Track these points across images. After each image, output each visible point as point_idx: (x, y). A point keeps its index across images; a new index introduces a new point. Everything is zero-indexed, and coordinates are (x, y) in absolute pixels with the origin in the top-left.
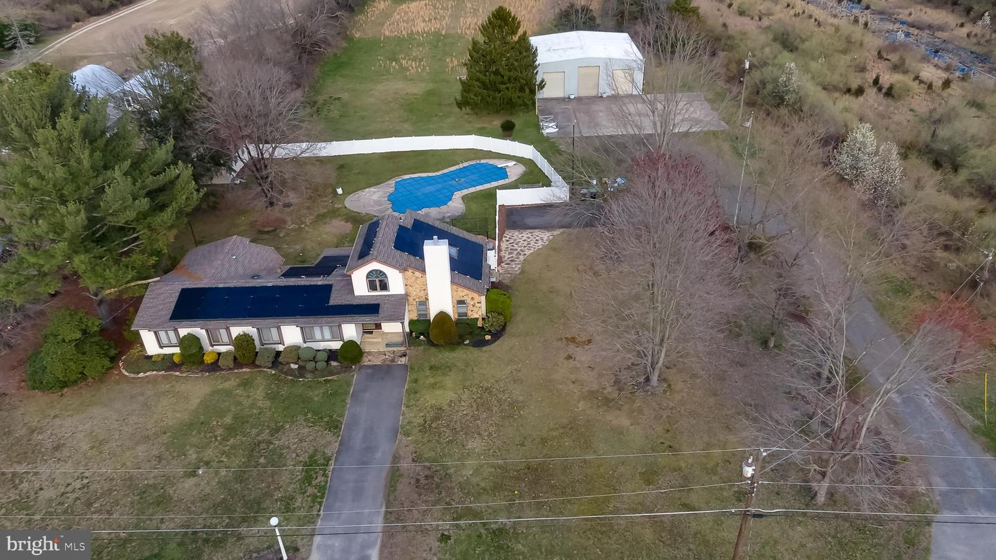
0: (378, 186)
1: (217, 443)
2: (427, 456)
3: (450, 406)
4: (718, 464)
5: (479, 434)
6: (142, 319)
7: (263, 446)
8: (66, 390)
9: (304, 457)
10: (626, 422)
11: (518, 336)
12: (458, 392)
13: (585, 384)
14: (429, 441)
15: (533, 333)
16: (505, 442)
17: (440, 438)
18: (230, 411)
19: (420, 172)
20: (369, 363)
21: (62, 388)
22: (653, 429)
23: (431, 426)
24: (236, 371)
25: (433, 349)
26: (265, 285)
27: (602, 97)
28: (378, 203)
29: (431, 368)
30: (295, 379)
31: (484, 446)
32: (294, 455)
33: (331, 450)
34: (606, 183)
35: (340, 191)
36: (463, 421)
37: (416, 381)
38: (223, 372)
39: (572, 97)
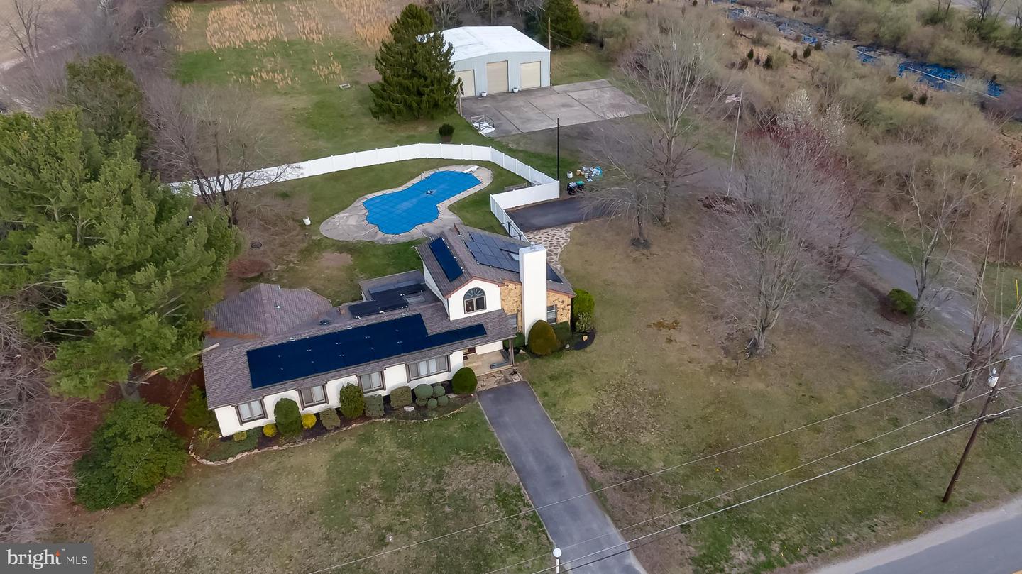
0: (346, 210)
1: (383, 507)
2: (611, 460)
3: (597, 409)
4: (859, 402)
5: (644, 428)
6: (216, 394)
7: (437, 495)
8: (143, 500)
9: (490, 494)
10: (761, 386)
11: (610, 332)
12: (595, 395)
13: (702, 361)
14: (602, 446)
15: (621, 326)
16: (672, 430)
17: (611, 441)
18: (369, 471)
19: (383, 190)
20: (484, 388)
21: (138, 497)
22: (788, 386)
23: (593, 433)
24: (345, 429)
25: (539, 361)
26: (344, 328)
27: (513, 92)
28: (359, 228)
29: (551, 378)
30: (419, 422)
31: (657, 438)
32: (478, 495)
33: (513, 478)
34: (580, 174)
35: (308, 222)
36: (620, 419)
37: (546, 394)
38: (332, 434)
39: (484, 95)
